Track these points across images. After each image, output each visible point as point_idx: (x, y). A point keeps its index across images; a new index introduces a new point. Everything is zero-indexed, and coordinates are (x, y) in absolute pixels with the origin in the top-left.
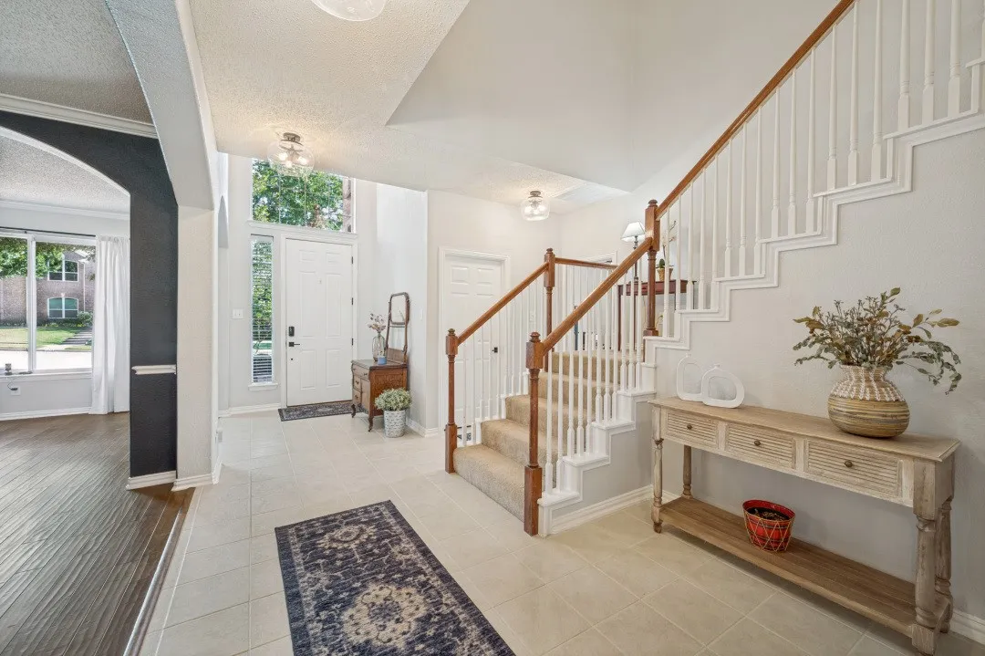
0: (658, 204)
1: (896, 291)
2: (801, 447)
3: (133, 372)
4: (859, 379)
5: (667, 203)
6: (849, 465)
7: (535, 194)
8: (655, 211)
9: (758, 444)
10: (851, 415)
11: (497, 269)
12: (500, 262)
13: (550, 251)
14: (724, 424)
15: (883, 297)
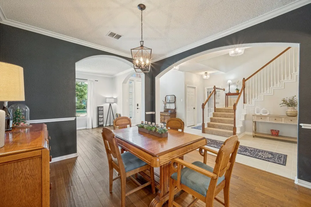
0: (245, 79)
1: (295, 96)
2: (283, 119)
3: (145, 113)
4: (291, 109)
5: (247, 79)
6: (291, 120)
7: (206, 73)
8: (244, 80)
9: (275, 119)
10: (291, 114)
11: (194, 89)
12: (194, 88)
13: (215, 86)
14: (269, 117)
15: (293, 97)
